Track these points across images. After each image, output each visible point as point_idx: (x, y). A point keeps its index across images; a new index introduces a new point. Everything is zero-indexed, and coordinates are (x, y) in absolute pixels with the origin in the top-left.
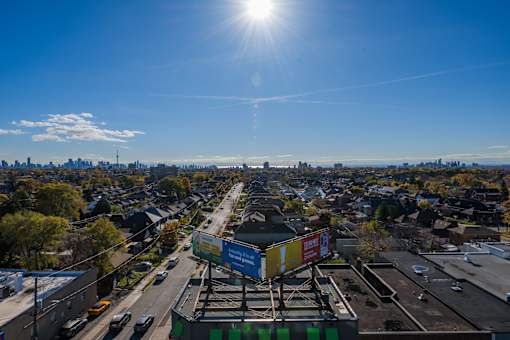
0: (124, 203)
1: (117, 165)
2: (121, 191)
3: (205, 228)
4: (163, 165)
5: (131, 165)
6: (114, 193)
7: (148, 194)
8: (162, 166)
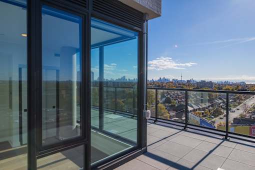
0: (180, 100)
1: (181, 81)
2: (179, 94)
3: (221, 118)
4: (205, 81)
5: (188, 81)
6: (176, 95)
7: (193, 96)
8: (203, 82)
